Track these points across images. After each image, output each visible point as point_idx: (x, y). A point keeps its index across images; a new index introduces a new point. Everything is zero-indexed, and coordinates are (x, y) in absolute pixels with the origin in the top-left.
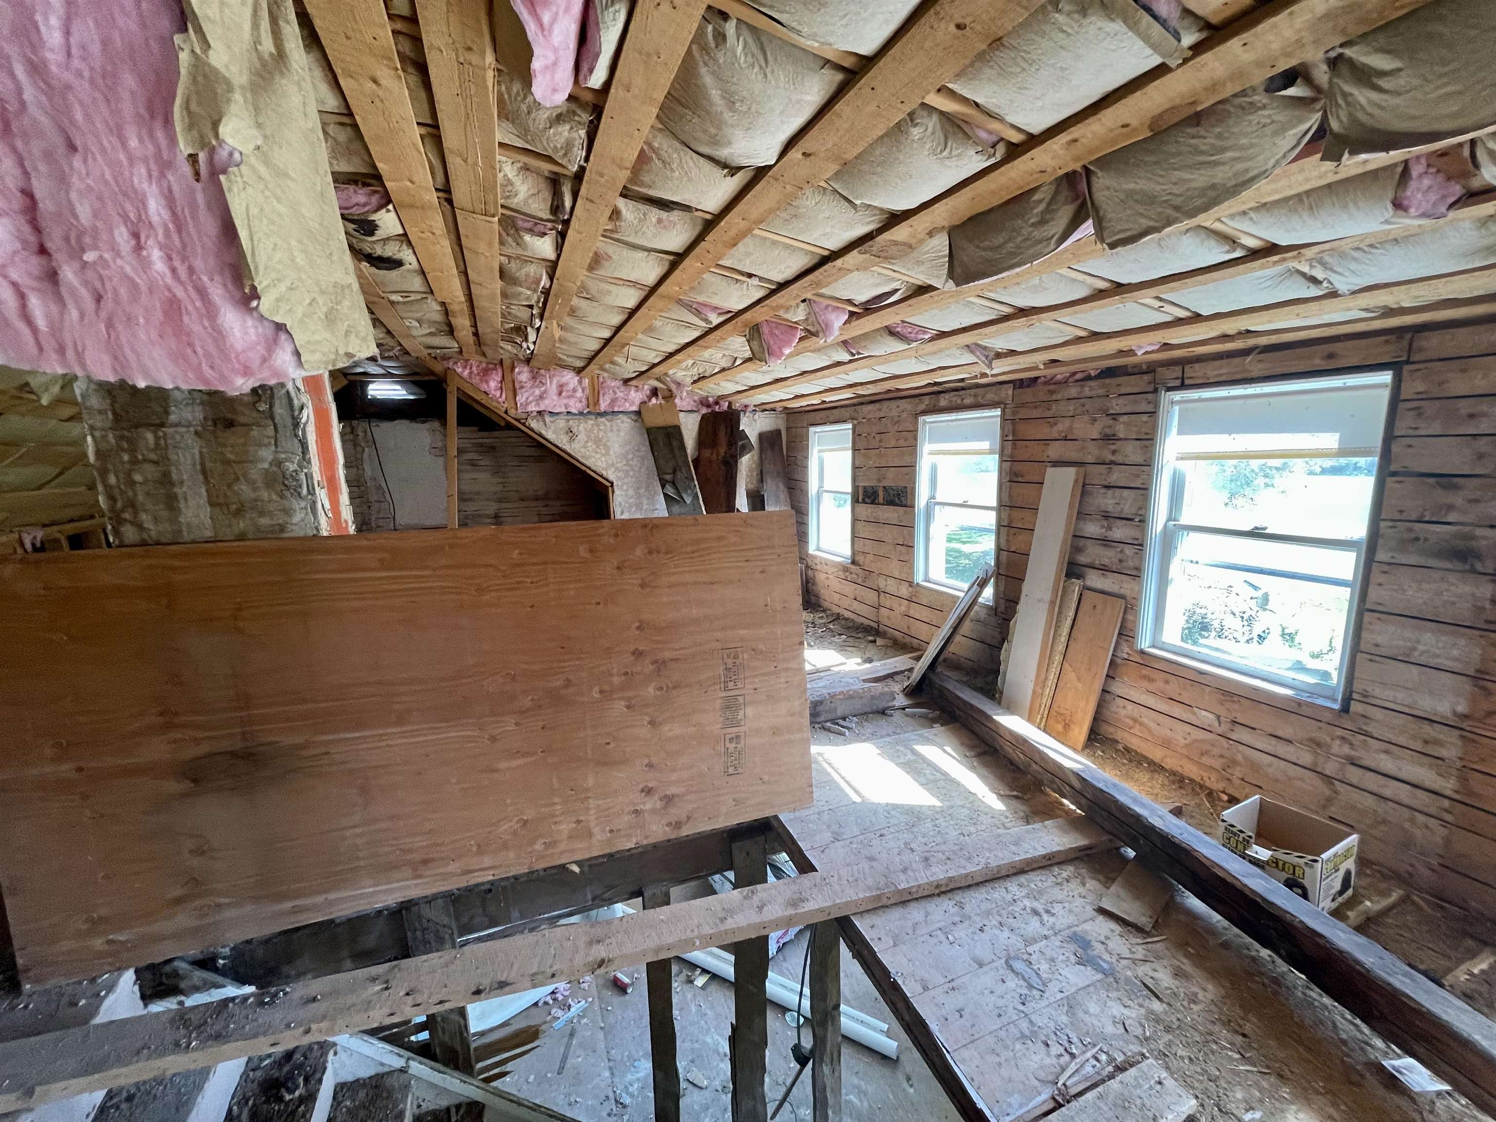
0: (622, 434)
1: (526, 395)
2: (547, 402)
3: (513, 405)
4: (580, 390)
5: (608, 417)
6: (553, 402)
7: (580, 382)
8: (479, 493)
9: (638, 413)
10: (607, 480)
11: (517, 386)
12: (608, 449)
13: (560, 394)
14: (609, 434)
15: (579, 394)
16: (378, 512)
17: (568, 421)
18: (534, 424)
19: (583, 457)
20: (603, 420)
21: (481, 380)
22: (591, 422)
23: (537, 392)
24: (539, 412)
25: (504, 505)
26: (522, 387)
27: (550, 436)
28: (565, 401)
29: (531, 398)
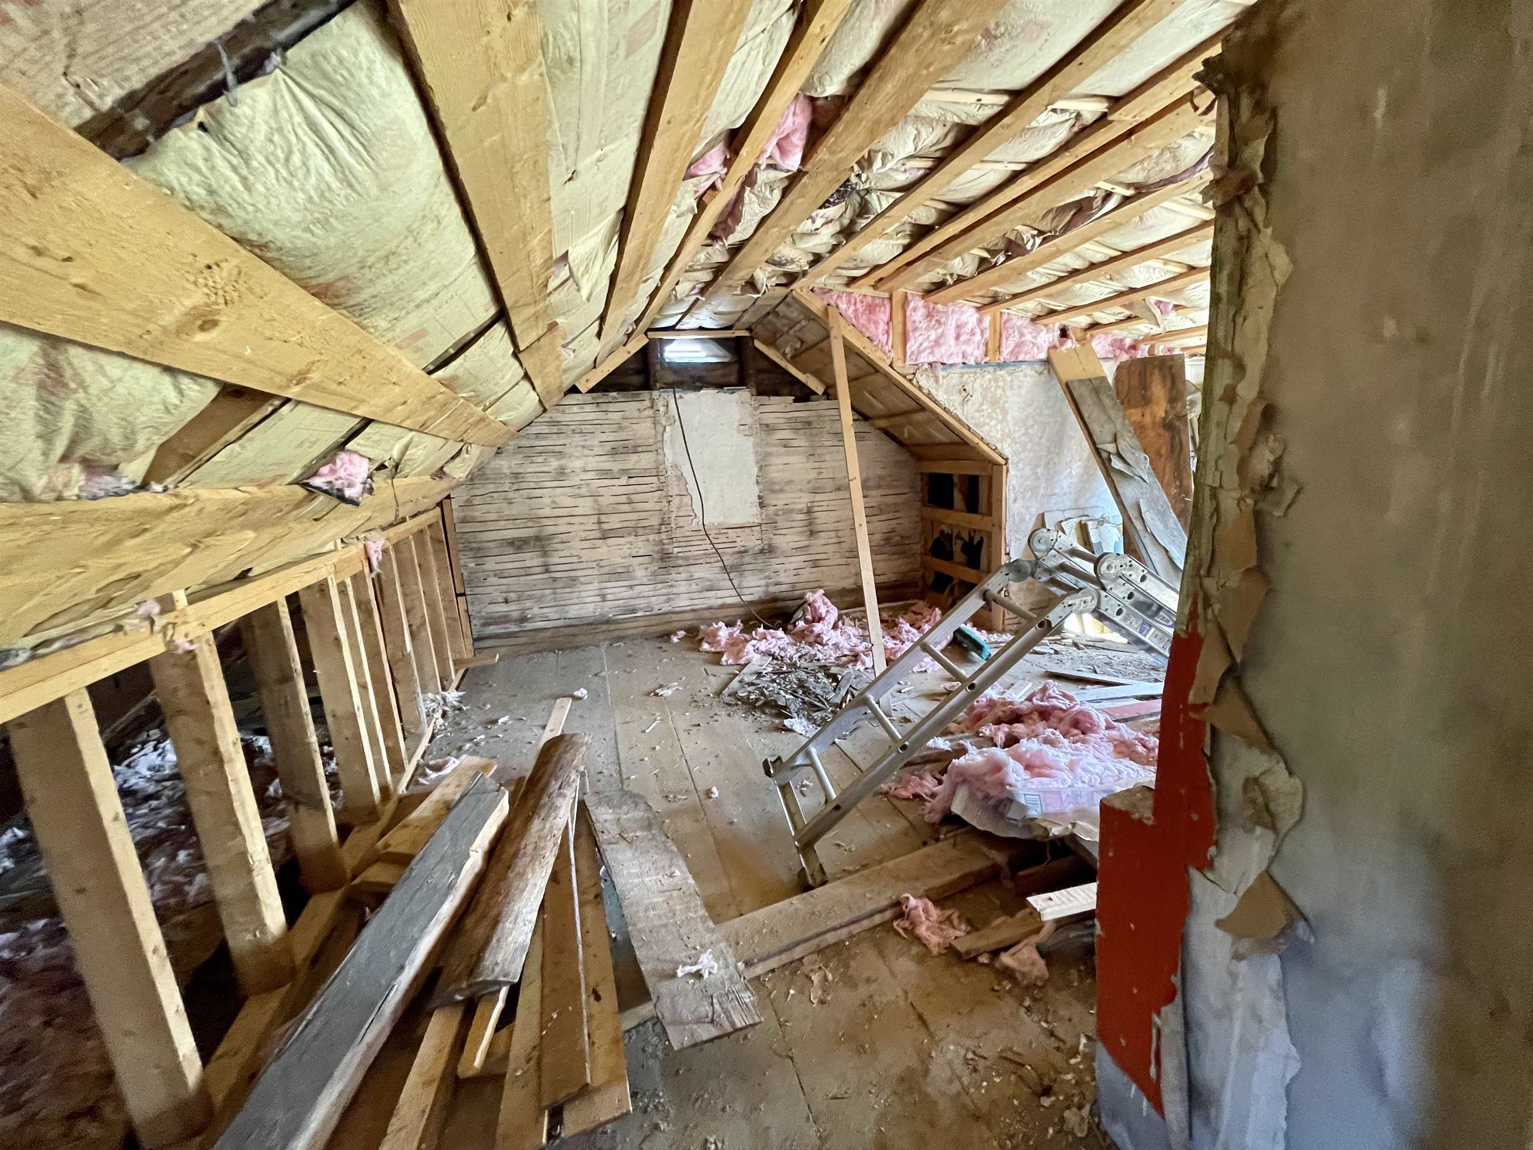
0: (1023, 392)
1: (921, 339)
2: (943, 349)
3: (901, 356)
4: (979, 332)
5: (1008, 369)
6: (949, 351)
7: (980, 321)
8: (790, 482)
9: (1047, 362)
10: (1001, 455)
11: (909, 326)
12: (1005, 412)
13: (957, 338)
14: (1009, 393)
15: (978, 337)
16: (679, 508)
17: (962, 375)
18: (924, 381)
19: (976, 425)
20: (1002, 372)
21: (869, 320)
22: (988, 376)
23: (933, 336)
24: (930, 364)
25: (818, 497)
26: (915, 329)
27: (940, 396)
28: (964, 348)
29: (925, 344)
